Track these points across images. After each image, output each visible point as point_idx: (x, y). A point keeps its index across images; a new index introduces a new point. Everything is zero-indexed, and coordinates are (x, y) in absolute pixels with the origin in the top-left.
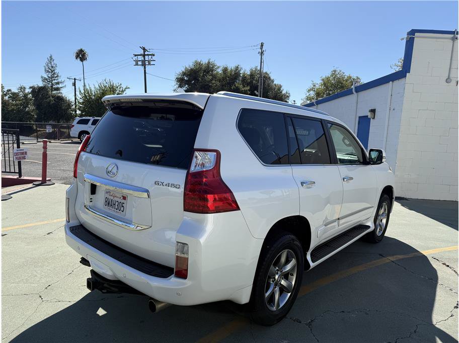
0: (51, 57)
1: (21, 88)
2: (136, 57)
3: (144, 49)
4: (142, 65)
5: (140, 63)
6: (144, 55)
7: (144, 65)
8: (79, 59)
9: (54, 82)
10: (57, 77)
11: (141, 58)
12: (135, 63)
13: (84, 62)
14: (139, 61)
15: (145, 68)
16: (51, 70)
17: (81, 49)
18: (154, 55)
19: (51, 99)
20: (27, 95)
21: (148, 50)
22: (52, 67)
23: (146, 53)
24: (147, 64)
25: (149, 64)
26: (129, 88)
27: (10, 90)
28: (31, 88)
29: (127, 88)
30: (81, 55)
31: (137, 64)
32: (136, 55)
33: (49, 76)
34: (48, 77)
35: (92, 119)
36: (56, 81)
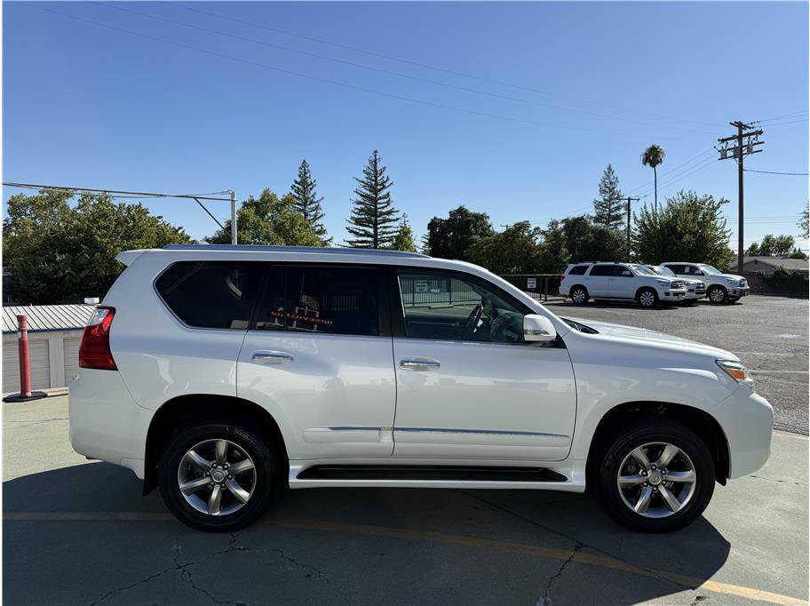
0: (609, 168)
1: (553, 223)
2: (725, 144)
3: (740, 126)
4: (735, 157)
5: (730, 153)
6: (740, 137)
7: (739, 154)
8: (648, 165)
9: (612, 206)
10: (617, 198)
11: (733, 144)
12: (719, 155)
13: (658, 167)
14: (729, 149)
15: (741, 160)
16: (609, 188)
17: (653, 147)
18: (761, 133)
19: (590, 235)
20: (560, 233)
21: (750, 126)
22: (611, 183)
23: (744, 132)
24: (745, 152)
25: (750, 151)
26: (727, 201)
27: (538, 228)
28: (563, 221)
29: (722, 202)
30: (653, 157)
31: (724, 157)
32: (723, 141)
33: (606, 198)
34: (605, 200)
35: (591, 265)
36: (616, 205)
